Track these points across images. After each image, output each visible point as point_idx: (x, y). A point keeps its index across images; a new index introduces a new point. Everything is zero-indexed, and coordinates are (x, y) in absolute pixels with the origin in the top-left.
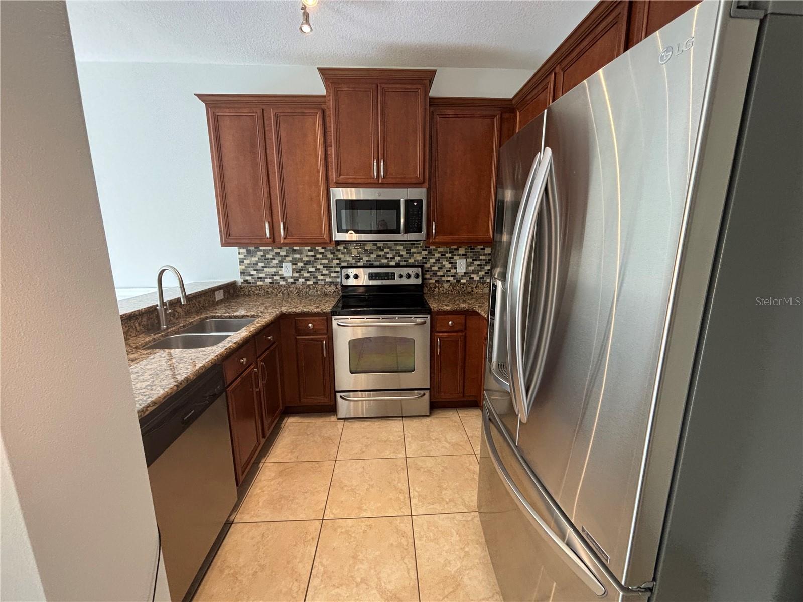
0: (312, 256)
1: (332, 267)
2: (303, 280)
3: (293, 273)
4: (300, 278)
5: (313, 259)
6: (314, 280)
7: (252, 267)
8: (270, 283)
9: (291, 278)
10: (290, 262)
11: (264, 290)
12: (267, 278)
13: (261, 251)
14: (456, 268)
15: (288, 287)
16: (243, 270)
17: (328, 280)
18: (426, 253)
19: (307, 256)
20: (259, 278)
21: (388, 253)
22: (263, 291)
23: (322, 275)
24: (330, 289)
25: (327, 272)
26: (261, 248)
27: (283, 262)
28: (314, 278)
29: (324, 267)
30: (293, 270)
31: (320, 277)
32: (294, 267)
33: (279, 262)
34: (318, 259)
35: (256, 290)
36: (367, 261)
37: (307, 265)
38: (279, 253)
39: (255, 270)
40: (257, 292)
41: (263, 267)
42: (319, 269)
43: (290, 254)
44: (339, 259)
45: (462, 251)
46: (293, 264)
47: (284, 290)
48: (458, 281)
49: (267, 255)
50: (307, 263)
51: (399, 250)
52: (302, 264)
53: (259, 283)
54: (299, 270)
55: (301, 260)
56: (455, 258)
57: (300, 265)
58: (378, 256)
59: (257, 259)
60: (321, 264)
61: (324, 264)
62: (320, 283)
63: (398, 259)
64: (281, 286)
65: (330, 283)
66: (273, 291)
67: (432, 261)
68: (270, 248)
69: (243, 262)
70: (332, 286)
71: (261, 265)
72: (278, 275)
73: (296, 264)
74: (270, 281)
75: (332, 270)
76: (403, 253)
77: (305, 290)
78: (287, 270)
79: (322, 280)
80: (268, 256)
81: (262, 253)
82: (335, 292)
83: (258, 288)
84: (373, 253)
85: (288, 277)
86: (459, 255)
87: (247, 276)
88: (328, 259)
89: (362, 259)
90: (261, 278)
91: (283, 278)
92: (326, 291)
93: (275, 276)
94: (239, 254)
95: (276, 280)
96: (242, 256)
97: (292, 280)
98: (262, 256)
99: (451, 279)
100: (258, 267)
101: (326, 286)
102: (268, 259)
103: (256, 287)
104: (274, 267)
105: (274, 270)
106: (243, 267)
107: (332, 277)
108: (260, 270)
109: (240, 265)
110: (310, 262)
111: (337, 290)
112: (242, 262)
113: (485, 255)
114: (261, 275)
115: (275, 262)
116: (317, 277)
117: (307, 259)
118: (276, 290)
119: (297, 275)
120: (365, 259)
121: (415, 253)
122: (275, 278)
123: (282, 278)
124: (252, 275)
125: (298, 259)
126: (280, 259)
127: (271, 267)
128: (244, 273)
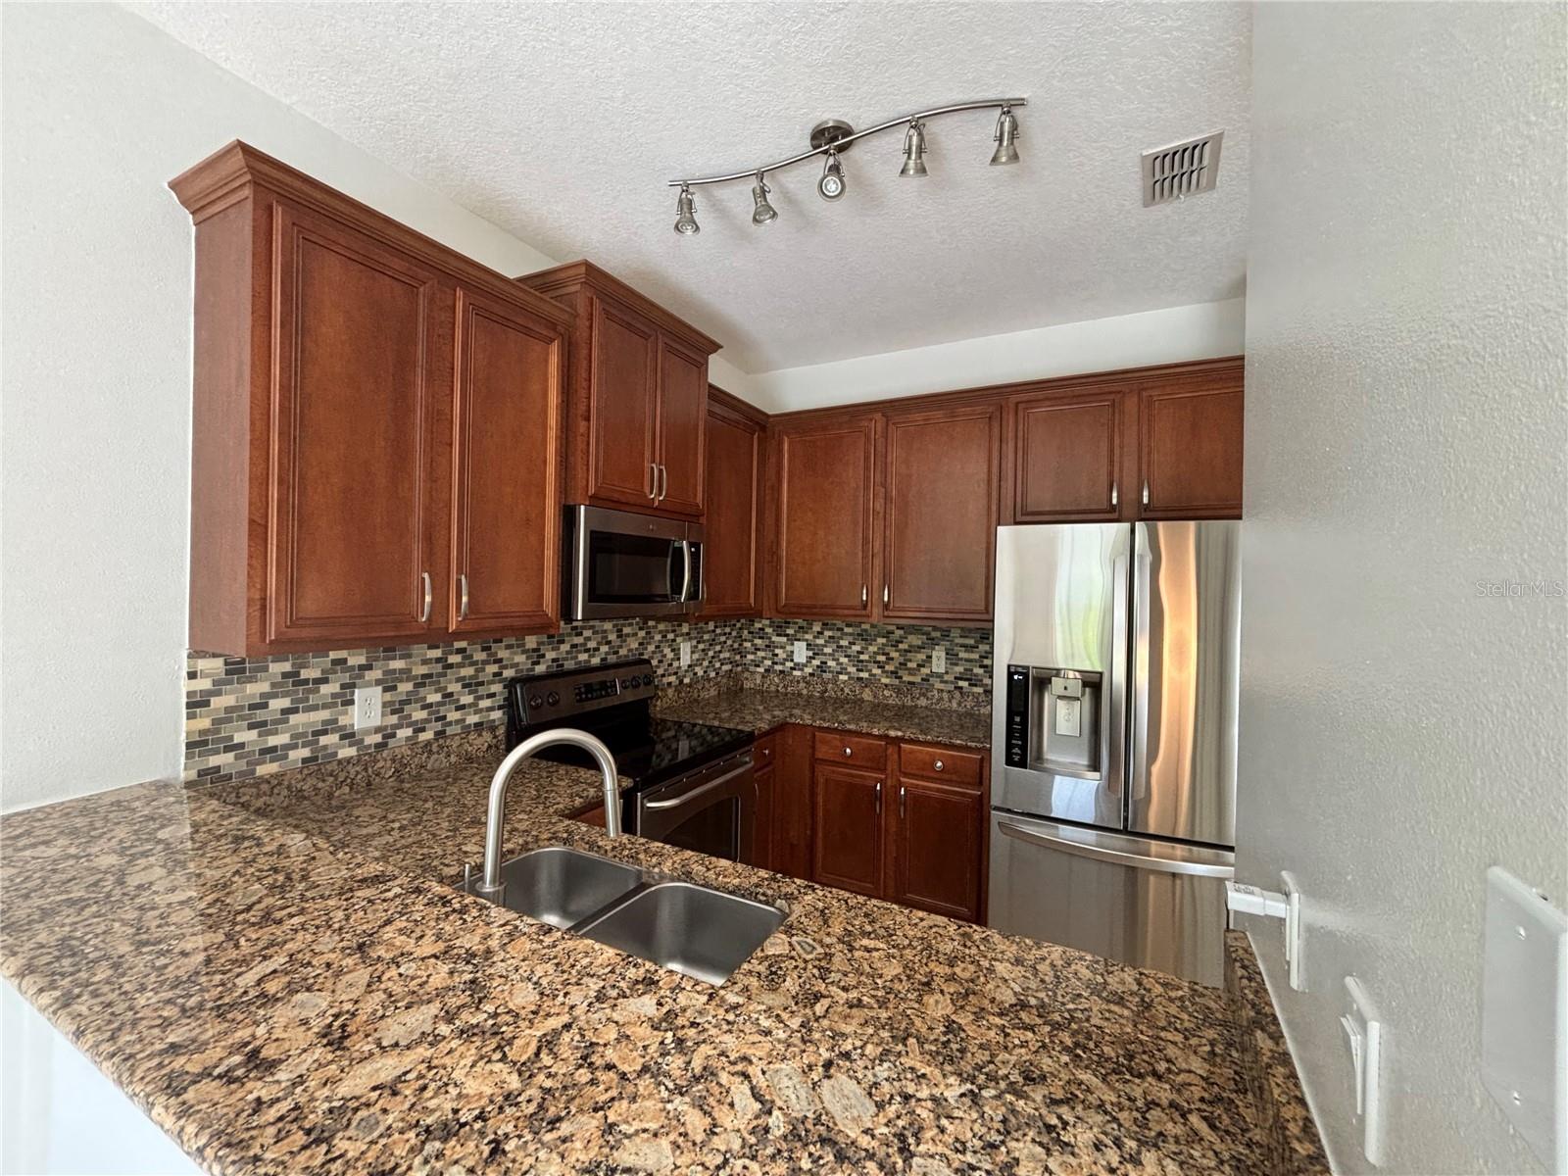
0: (438, 660)
1: (482, 684)
2: (409, 732)
3: (383, 715)
4: (399, 726)
5: (438, 668)
6: (438, 726)
7: (241, 718)
8: (305, 761)
9: (378, 730)
10: (378, 682)
11: (289, 788)
12: (294, 747)
14: (679, 659)
15: (368, 758)
16: (202, 732)
17: (472, 719)
18: (642, 634)
19: (425, 662)
20: (264, 751)
21: (588, 639)
22: (285, 792)
23: (458, 709)
24: (479, 741)
25: (467, 699)
27: (353, 686)
28: (438, 719)
29: (464, 686)
30: (385, 705)
31: (453, 716)
32: (388, 696)
33: (343, 686)
34: (451, 666)
35: (258, 796)
36: (553, 660)
37: (423, 685)
38: (344, 661)
39: (251, 726)
40: (259, 803)
41: (285, 711)
42: (451, 694)
43: (377, 659)
44: (500, 661)
45: (685, 628)
46: (385, 690)
47: (358, 773)
48: (681, 682)
49: (302, 671)
50: (423, 682)
51: (605, 631)
52: (409, 686)
53: (262, 770)
54: (402, 702)
55: (406, 674)
56: (679, 640)
57: (405, 687)
58: (574, 646)
59: (265, 687)
60: (458, 680)
61: (463, 679)
62: (449, 731)
63: (604, 649)
64: (349, 760)
65: (476, 725)
66: (320, 785)
67: (651, 648)
69: (205, 704)
70: (484, 733)
71: (277, 704)
72: (336, 730)
73: (394, 688)
74: (305, 752)
75: (482, 691)
76: (612, 637)
77: (416, 760)
78: (367, 711)
79: (457, 722)
80: (304, 674)
82: (490, 746)
83: (265, 787)
84: (563, 642)
85: (367, 732)
86: (682, 635)
87: (216, 752)
88: (475, 663)
89: (543, 656)
90: (274, 749)
91: (353, 735)
92: (470, 749)
93: (325, 732)
94: (192, 675)
95: (325, 747)
96: (203, 684)
97: (378, 738)
98: (287, 675)
99: (672, 679)
100: (260, 715)
101: (470, 737)
102: (306, 682)
103: (256, 785)
104: (325, 706)
105: (324, 715)
106: (204, 723)
107: (481, 710)
108: (274, 722)
109: (192, 717)
110: (430, 676)
111: (495, 741)
112: (197, 704)
113: (709, 632)
114: (273, 741)
115: (329, 689)
116: (445, 718)
117: (423, 670)
118: (332, 779)
119: (394, 719)
120: (550, 655)
121: (628, 635)
122: (323, 740)
123: (349, 736)
124: (239, 747)
125: (402, 671)
126: (346, 678)
127: (315, 708)
128: (205, 743)
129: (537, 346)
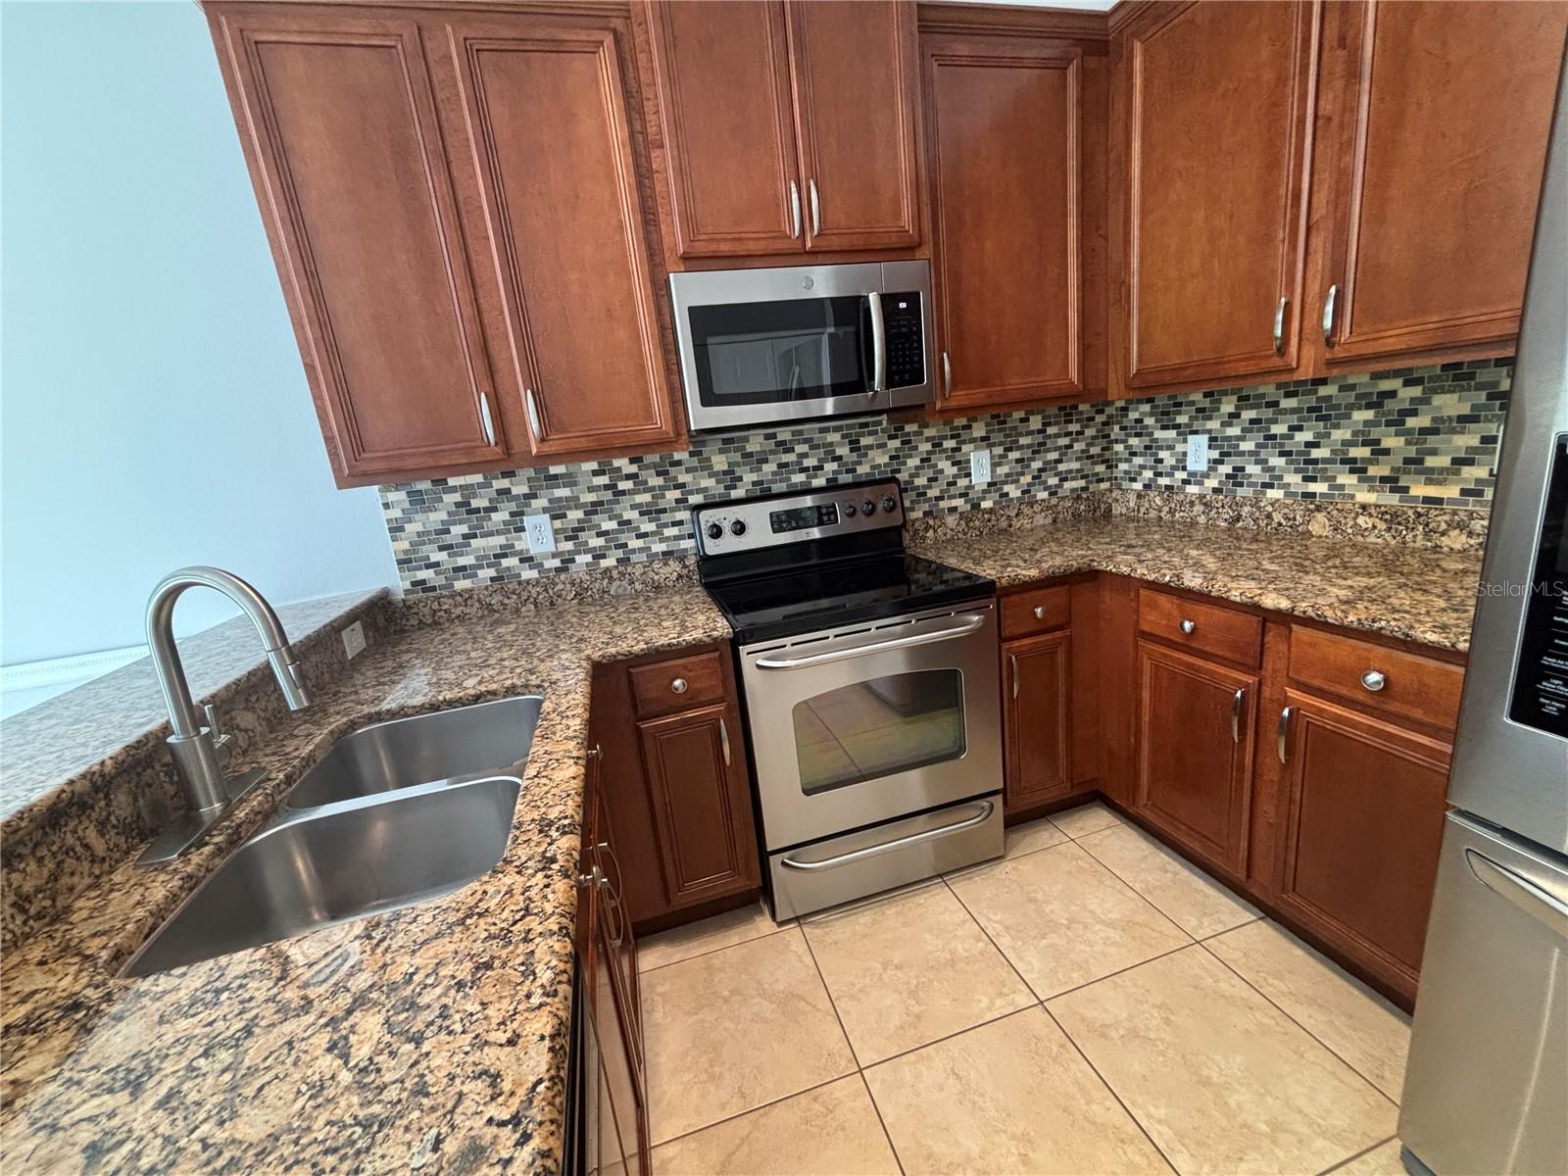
0: (606, 487)
1: (664, 511)
2: (588, 558)
3: (556, 541)
4: (577, 552)
5: (608, 495)
6: (620, 553)
7: (431, 542)
8: (492, 579)
9: (554, 556)
10: (545, 510)
11: (479, 601)
12: (481, 567)
13: (454, 489)
14: (968, 475)
15: (547, 582)
16: (405, 552)
17: (658, 548)
18: (896, 443)
19: (591, 489)
20: (457, 570)
21: (805, 455)
22: (478, 605)
23: (639, 536)
24: (666, 570)
25: (650, 527)
26: (452, 482)
27: (522, 514)
28: (617, 547)
29: (642, 514)
30: (556, 532)
31: (634, 544)
32: (558, 524)
33: (512, 514)
34: (623, 493)
35: (456, 606)
36: (754, 484)
37: (595, 512)
38: (508, 491)
39: (441, 549)
40: (458, 611)
41: (465, 537)
42: (629, 522)
43: (541, 488)
44: (682, 486)
45: (979, 431)
46: (554, 517)
47: (539, 594)
48: (976, 506)
49: (472, 501)
50: (594, 509)
51: (831, 444)
52: (579, 514)
53: (461, 584)
54: (574, 530)
55: (574, 502)
56: (965, 448)
57: (575, 515)
58: (781, 466)
59: (443, 516)
60: (633, 507)
61: (640, 505)
62: (634, 558)
63: (830, 467)
64: (528, 582)
65: (664, 553)
66: (506, 601)
67: (913, 462)
68: (478, 478)
69: (401, 529)
70: (671, 562)
71: (457, 530)
72: (515, 554)
73: (564, 516)
74: (492, 572)
75: (665, 518)
76: (843, 451)
77: (597, 585)
78: (539, 536)
79: (641, 550)
80: (475, 503)
81: (457, 497)
82: (680, 576)
83: (459, 599)
84: (766, 461)
85: (545, 556)
86: (973, 440)
87: (420, 568)
88: (653, 489)
89: (740, 479)
90: (464, 568)
91: (531, 559)
92: (656, 578)
93: (505, 556)
94: (386, 506)
95: (508, 568)
96: (396, 513)
97: (557, 563)
98: (458, 505)
99: (959, 502)
100: (448, 539)
101: (656, 566)
102: (478, 511)
103: (452, 596)
104: (499, 532)
105: (501, 540)
106: (404, 545)
107: (668, 539)
108: (458, 545)
109: (394, 539)
110: (601, 503)
111: (685, 571)
112: (396, 529)
113: (1030, 433)
114: (462, 561)
115: (500, 517)
116: (625, 545)
117: (591, 497)
118: (515, 597)
119: (569, 546)
120: (749, 478)
121: (870, 447)
122: (505, 563)
123: (527, 559)
124: (437, 564)
125: (567, 499)
126: (513, 506)
127: (491, 534)
128: (409, 561)
129: (578, 63)
